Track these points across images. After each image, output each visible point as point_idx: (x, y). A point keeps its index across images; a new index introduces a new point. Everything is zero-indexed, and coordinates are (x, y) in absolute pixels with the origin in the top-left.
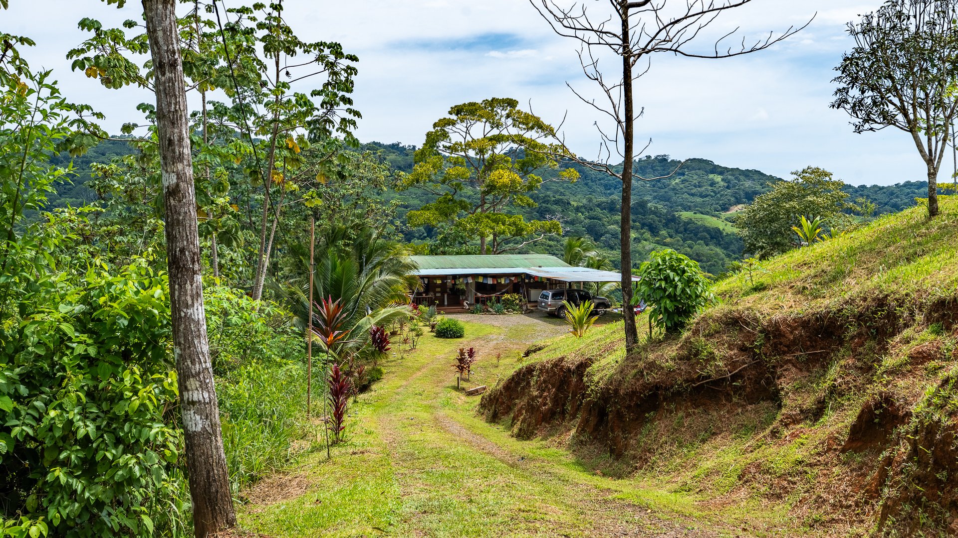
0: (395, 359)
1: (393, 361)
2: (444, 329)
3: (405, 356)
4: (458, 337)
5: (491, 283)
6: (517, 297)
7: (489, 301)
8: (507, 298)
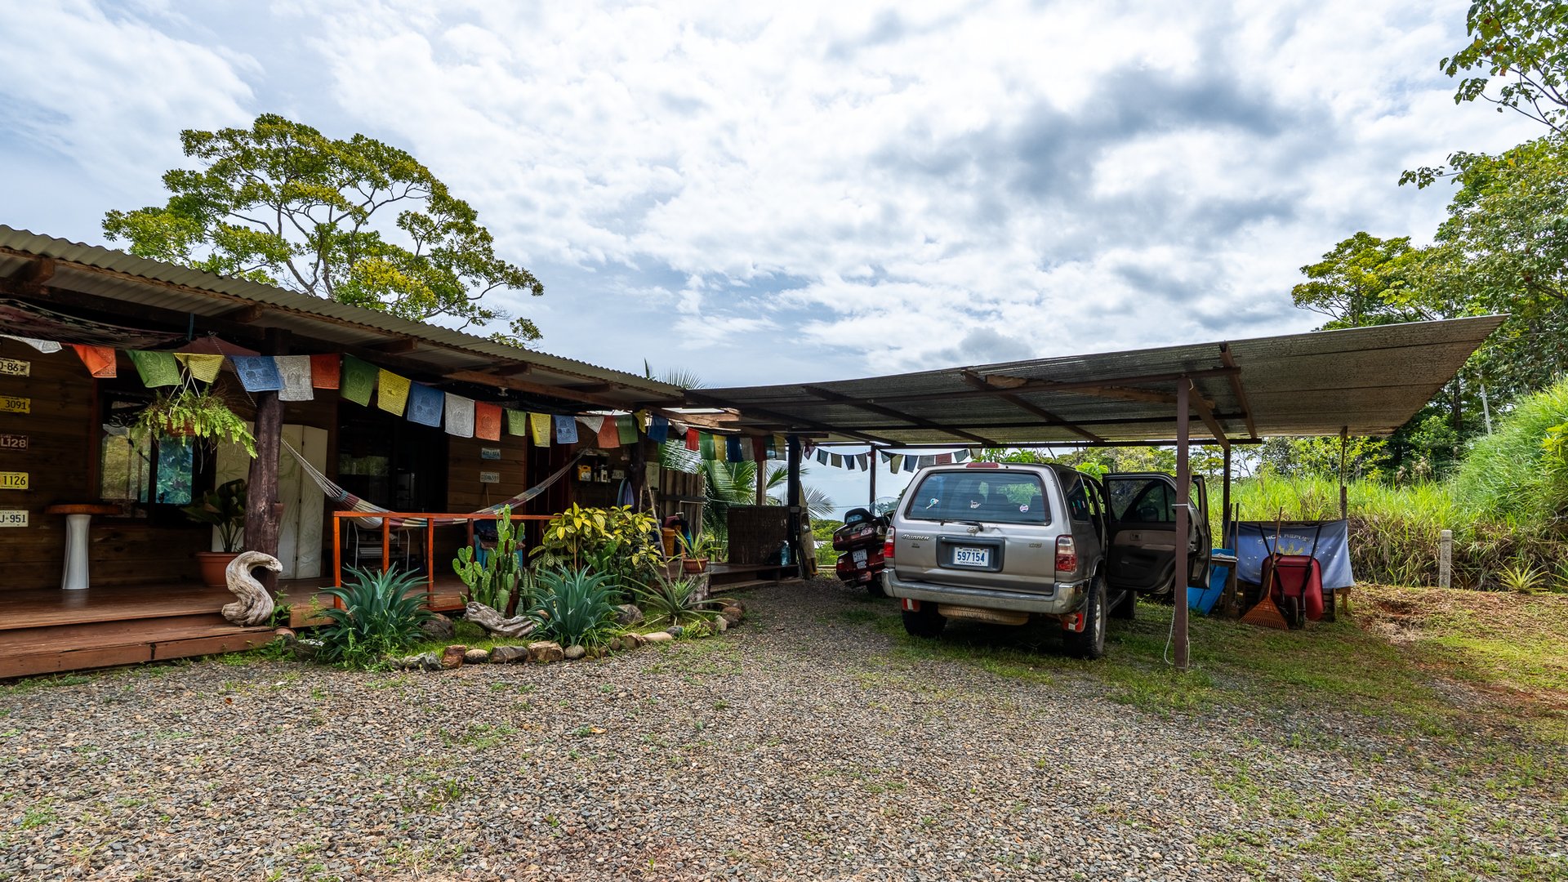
5: (467, 432)
6: (645, 525)
7: (466, 553)
8: (587, 531)
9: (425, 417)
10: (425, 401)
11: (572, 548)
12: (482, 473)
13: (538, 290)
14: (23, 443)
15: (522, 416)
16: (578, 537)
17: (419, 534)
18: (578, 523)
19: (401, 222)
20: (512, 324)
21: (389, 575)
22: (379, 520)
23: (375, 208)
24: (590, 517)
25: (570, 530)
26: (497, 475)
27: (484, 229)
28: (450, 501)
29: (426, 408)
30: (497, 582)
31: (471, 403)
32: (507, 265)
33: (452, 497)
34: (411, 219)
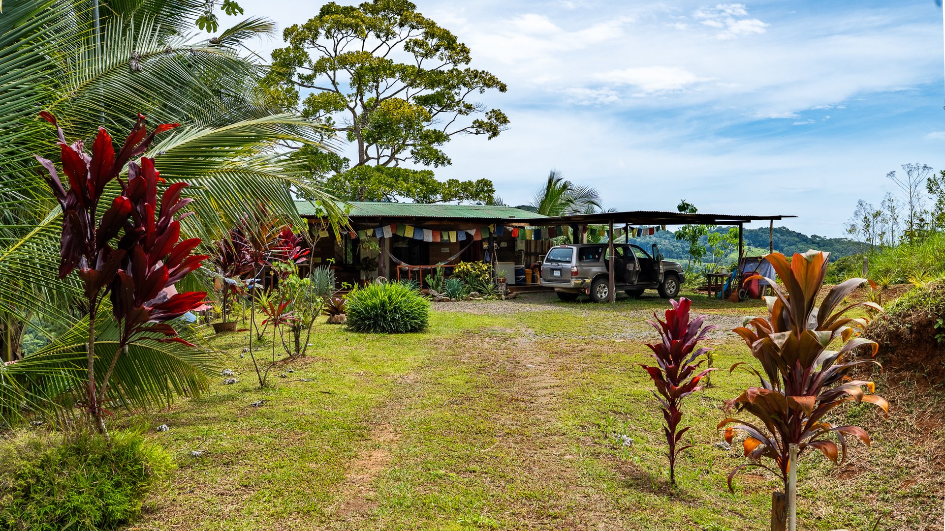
0: (234, 390)
1: (222, 400)
2: (374, 307)
3: (272, 377)
4: (414, 330)
5: (431, 240)
6: (485, 267)
7: (429, 276)
8: (465, 270)
9: (418, 238)
10: (418, 233)
11: (462, 275)
12: (442, 249)
13: (503, 88)
14: (319, 250)
15: (447, 233)
16: (463, 271)
17: (418, 272)
18: (462, 267)
19: (407, 48)
20: (487, 113)
21: (411, 281)
22: (407, 268)
23: (390, 49)
24: (466, 265)
25: (460, 269)
26: (448, 249)
27: (463, 44)
28: (430, 261)
29: (418, 235)
30: (438, 285)
31: (431, 231)
32: (480, 71)
33: (431, 259)
34: (414, 43)
